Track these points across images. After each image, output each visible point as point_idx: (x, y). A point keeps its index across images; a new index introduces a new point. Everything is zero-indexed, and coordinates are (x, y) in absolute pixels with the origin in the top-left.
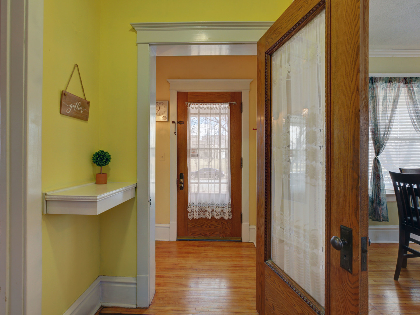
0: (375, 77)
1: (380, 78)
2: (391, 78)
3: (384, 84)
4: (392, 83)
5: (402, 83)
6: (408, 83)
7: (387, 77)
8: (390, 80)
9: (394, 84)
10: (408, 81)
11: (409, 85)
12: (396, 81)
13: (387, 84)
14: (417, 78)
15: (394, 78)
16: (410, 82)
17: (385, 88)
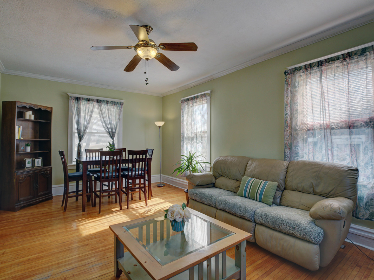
0: (79, 97)
1: (83, 98)
2: (89, 99)
3: (85, 102)
4: (90, 102)
5: (96, 103)
6: (99, 103)
7: (87, 98)
8: (88, 100)
9: (91, 102)
10: (99, 101)
11: (100, 104)
12: (92, 101)
13: (87, 102)
14: (104, 101)
15: (91, 99)
16: (100, 102)
17: (85, 104)
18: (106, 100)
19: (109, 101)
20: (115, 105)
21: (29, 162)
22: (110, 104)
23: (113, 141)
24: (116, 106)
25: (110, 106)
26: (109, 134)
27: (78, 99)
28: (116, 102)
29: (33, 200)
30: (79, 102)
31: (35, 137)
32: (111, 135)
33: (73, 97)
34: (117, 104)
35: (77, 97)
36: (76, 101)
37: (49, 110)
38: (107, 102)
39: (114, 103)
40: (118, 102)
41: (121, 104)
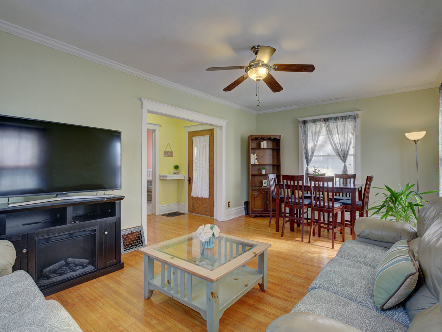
0: (306, 120)
1: (309, 120)
2: (316, 119)
3: (312, 124)
5: (323, 122)
8: (315, 121)
9: (318, 123)
10: (326, 120)
11: (327, 123)
12: (319, 121)
13: (314, 123)
14: (332, 118)
15: (318, 119)
16: (328, 121)
17: (312, 126)
18: (334, 116)
19: (338, 117)
20: (346, 120)
21: (265, 182)
22: (340, 120)
23: (345, 165)
24: (348, 121)
25: (340, 122)
26: (339, 157)
27: (305, 122)
28: (347, 116)
29: (264, 213)
30: (306, 125)
31: (273, 161)
32: (342, 157)
33: (301, 121)
34: (349, 119)
35: (304, 121)
36: (304, 124)
37: (278, 138)
38: (336, 118)
39: (344, 118)
40: (350, 116)
41: (354, 117)
